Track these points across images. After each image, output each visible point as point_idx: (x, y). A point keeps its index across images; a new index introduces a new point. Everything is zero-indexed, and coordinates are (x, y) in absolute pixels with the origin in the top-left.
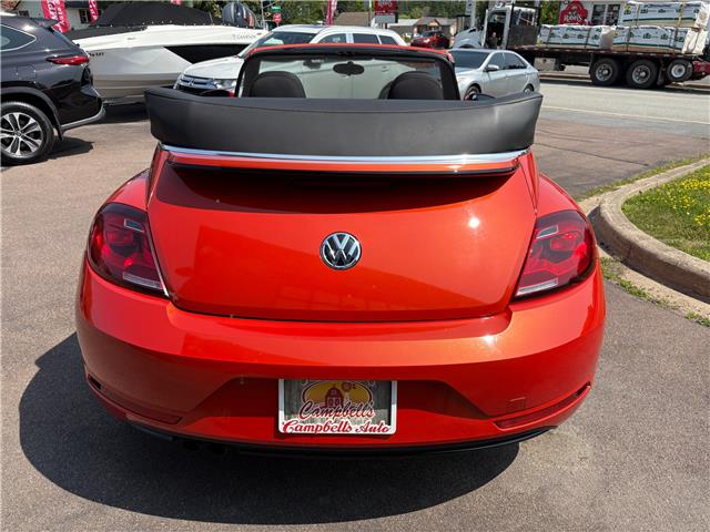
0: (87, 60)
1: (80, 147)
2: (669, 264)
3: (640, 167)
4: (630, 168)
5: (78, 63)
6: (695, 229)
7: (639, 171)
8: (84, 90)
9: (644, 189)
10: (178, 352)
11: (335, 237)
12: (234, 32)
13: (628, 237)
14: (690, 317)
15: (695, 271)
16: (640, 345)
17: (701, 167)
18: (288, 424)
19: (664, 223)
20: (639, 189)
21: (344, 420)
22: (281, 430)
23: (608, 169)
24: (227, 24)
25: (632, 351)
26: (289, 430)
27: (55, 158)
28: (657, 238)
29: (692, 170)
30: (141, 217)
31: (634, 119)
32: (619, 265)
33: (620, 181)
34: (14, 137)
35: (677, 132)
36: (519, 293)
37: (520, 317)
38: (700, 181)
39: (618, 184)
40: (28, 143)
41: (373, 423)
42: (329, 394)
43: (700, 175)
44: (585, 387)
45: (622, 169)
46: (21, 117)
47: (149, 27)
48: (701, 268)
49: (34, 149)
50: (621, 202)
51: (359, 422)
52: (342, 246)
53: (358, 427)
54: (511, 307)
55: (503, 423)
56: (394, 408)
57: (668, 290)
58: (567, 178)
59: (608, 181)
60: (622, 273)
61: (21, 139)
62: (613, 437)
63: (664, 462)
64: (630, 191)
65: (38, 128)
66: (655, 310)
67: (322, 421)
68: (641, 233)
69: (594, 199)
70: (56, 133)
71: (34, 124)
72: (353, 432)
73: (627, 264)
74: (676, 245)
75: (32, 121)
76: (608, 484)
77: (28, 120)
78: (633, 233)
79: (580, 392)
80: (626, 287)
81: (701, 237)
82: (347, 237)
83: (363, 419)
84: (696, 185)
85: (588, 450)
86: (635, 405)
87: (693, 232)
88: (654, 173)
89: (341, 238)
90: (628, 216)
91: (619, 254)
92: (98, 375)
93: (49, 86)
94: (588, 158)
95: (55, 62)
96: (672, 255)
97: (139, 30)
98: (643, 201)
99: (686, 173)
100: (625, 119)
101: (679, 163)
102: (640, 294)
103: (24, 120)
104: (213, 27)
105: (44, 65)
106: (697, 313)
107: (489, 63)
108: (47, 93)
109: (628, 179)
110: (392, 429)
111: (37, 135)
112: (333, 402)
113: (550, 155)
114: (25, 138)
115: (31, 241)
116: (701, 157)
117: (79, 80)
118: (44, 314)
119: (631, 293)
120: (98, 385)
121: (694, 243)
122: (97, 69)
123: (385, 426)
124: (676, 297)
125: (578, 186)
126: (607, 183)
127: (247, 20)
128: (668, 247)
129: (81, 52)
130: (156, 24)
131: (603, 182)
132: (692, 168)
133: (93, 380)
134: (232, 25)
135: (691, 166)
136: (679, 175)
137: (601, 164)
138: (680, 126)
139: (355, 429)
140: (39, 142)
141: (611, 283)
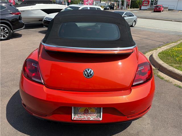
0: (20, 14)
1: (19, 36)
2: (170, 71)
3: (162, 43)
4: (160, 44)
5: (18, 14)
6: (176, 61)
7: (162, 44)
8: (20, 21)
9: (163, 50)
10: (45, 99)
11: (87, 69)
12: (58, 6)
13: (159, 63)
14: (175, 85)
15: (176, 73)
16: (162, 93)
17: (178, 44)
18: (74, 118)
19: (169, 60)
20: (162, 50)
21: (89, 117)
22: (73, 119)
23: (154, 44)
24: (57, 3)
25: (160, 94)
26: (75, 119)
27: (12, 39)
28: (167, 64)
29: (176, 45)
30: (36, 63)
31: (161, 30)
32: (157, 70)
33: (157, 47)
34: (1, 33)
35: (172, 34)
36: (134, 84)
37: (134, 90)
38: (178, 48)
39: (157, 48)
40: (5, 35)
41: (96, 117)
42: (85, 110)
43: (178, 46)
44: (149, 107)
45: (158, 44)
46: (3, 28)
47: (36, 4)
48: (178, 72)
49: (6, 37)
50: (158, 53)
51: (92, 117)
52: (89, 72)
53: (92, 118)
54: (131, 88)
55: (129, 117)
56: (102, 113)
57: (170, 77)
58: (144, 46)
59: (154, 47)
60: (158, 73)
61: (3, 34)
62: (156, 118)
63: (168, 124)
64: (160, 50)
65: (7, 31)
66: (166, 83)
67: (83, 117)
68: (163, 62)
69: (151, 52)
70: (12, 32)
71: (6, 30)
72: (91, 120)
73: (159, 70)
74: (172, 66)
75: (6, 29)
76: (154, 131)
77: (5, 29)
78: (161, 62)
79: (148, 108)
80: (159, 77)
81: (178, 63)
82: (90, 69)
83: (94, 116)
84: (177, 49)
85: (149, 121)
86: (161, 109)
87: (176, 62)
88: (166, 45)
89: (88, 70)
90: (160, 57)
91: (157, 68)
92: (25, 103)
93: (10, 20)
94: (149, 41)
95: (12, 14)
96: (171, 68)
97: (34, 5)
98: (163, 53)
99: (174, 45)
100: (159, 30)
101: (172, 42)
102: (162, 78)
103: (4, 29)
104: (53, 4)
105: (9, 15)
106: (177, 84)
107: (124, 15)
108: (10, 22)
109: (159, 47)
110: (101, 119)
111: (7, 33)
112: (86, 112)
113: (140, 40)
114: (4, 34)
115: (6, 62)
116: (178, 41)
117: (18, 18)
118: (10, 83)
119: (160, 78)
120: (25, 106)
121: (176, 65)
122: (23, 15)
123: (99, 118)
124: (171, 79)
125: (147, 48)
126: (154, 48)
127: (62, 3)
128: (170, 66)
129: (19, 11)
130: (38, 3)
131: (153, 47)
132: (176, 44)
133: (23, 104)
134: (58, 4)
135: (175, 43)
136: (172, 46)
137: (153, 42)
138: (173, 32)
139: (91, 119)
140: (8, 35)
141: (155, 76)
